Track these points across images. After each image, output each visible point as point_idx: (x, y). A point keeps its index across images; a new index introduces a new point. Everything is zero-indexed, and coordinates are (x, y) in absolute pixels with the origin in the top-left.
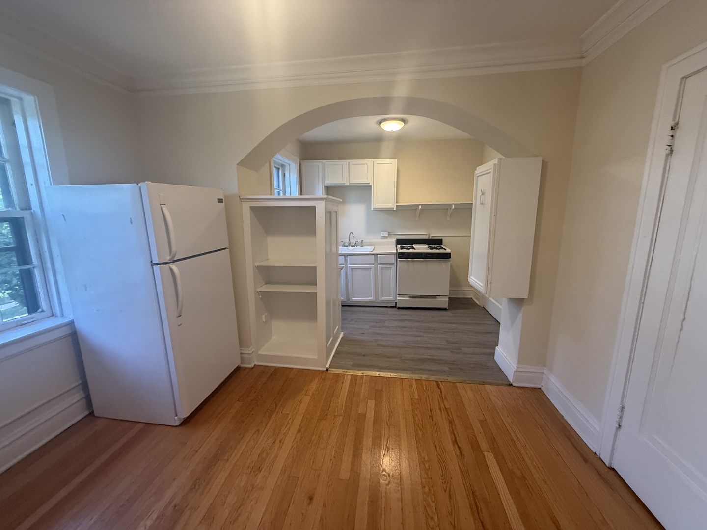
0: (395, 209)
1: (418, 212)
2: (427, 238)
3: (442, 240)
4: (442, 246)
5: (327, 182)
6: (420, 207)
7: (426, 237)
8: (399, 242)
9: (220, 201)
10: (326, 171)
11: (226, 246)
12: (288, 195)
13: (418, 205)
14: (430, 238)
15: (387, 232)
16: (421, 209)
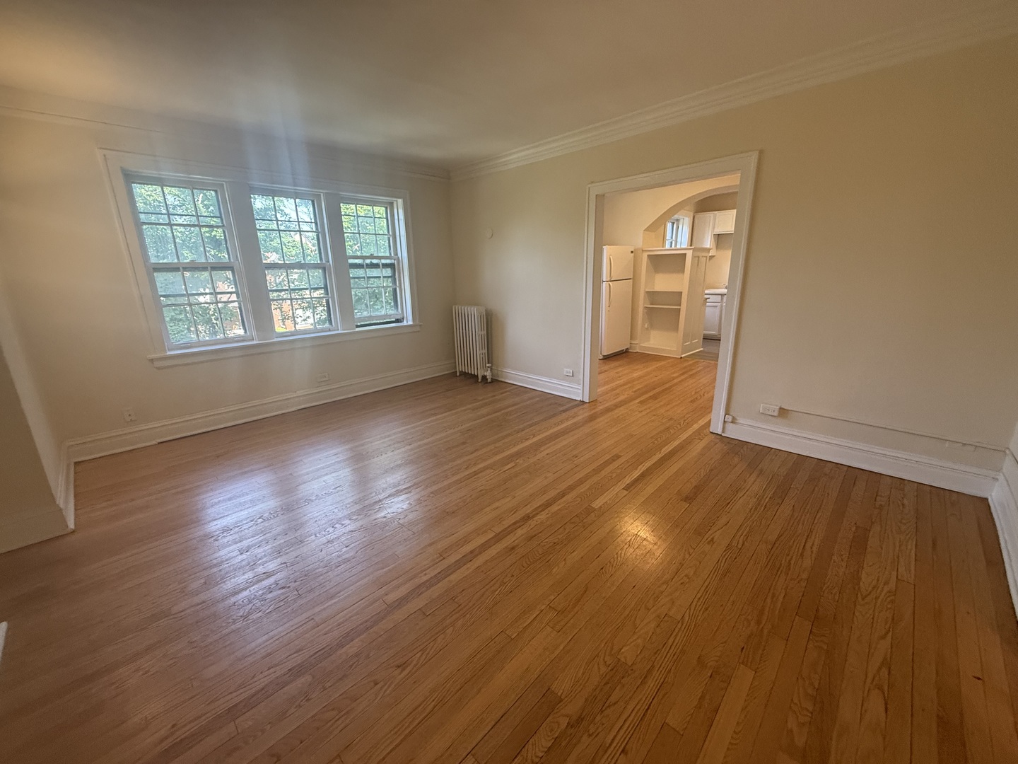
5: (716, 230)
9: (632, 252)
10: (717, 220)
11: (632, 277)
12: (678, 247)
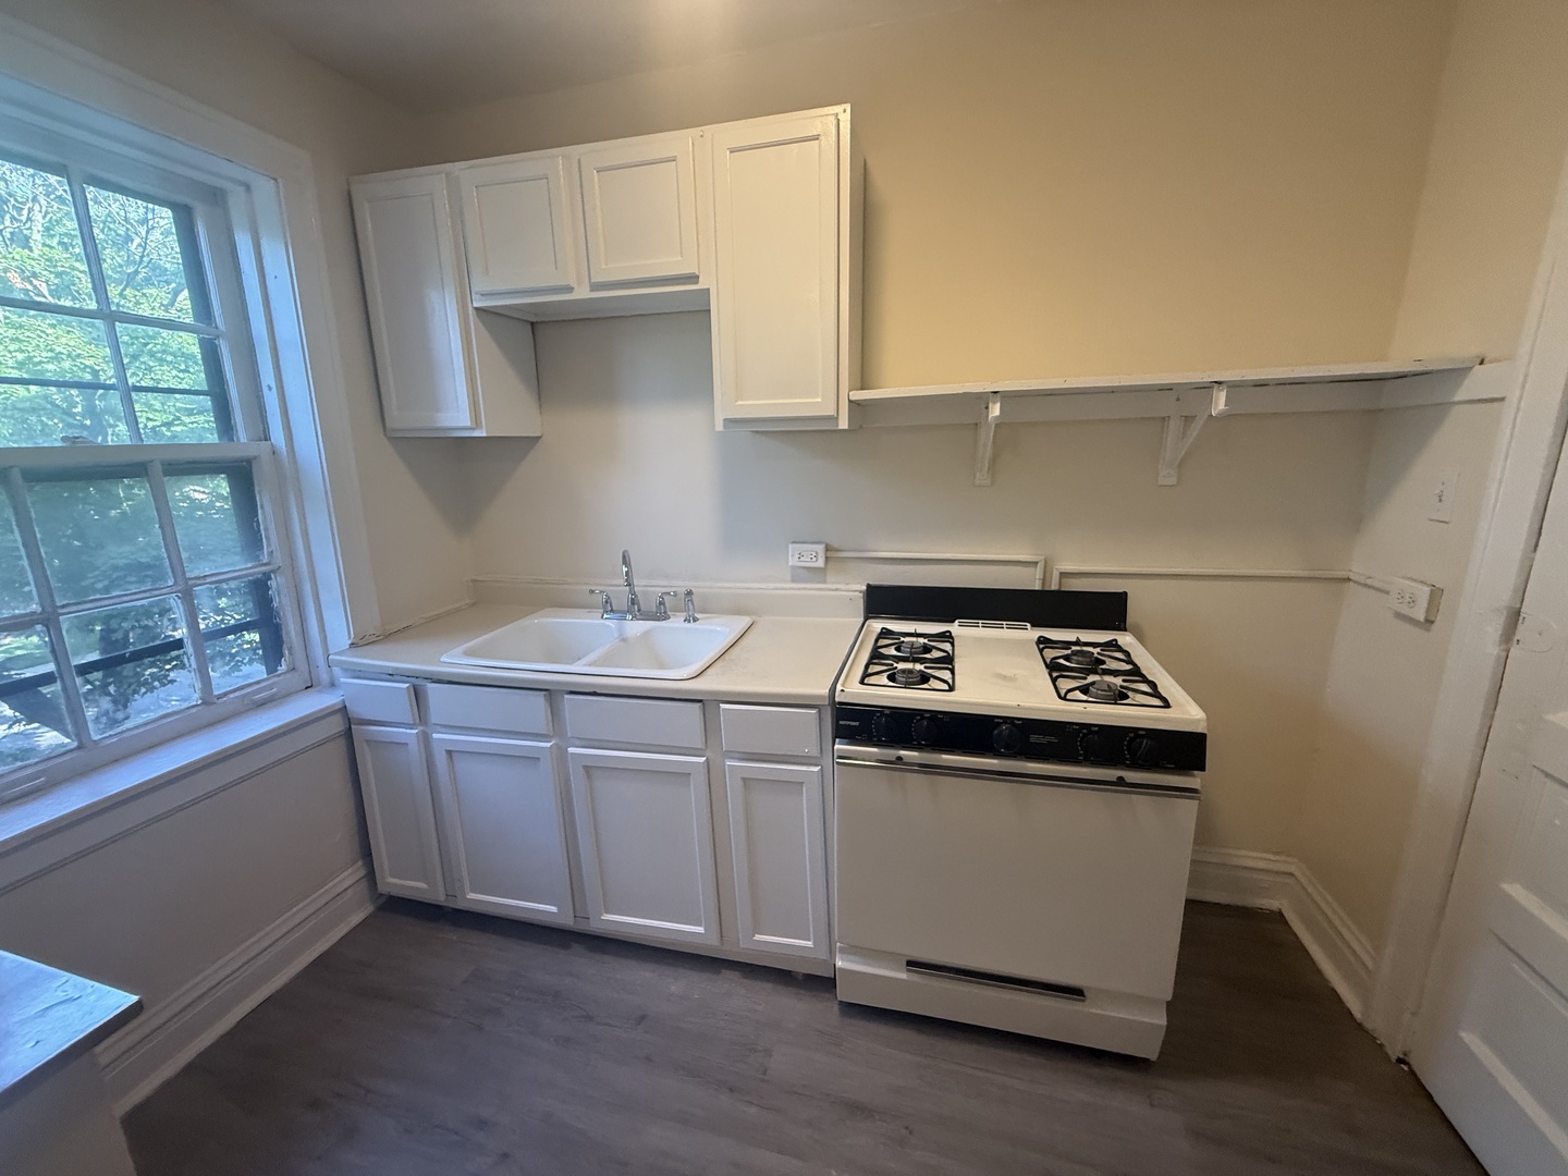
0: (843, 424)
1: (987, 436)
2: (1037, 587)
3: (1123, 596)
4: (1125, 639)
5: (480, 284)
6: (995, 410)
7: (1031, 581)
8: (881, 601)
13: (981, 400)
14: (1054, 587)
15: (820, 548)
16: (1000, 424)
